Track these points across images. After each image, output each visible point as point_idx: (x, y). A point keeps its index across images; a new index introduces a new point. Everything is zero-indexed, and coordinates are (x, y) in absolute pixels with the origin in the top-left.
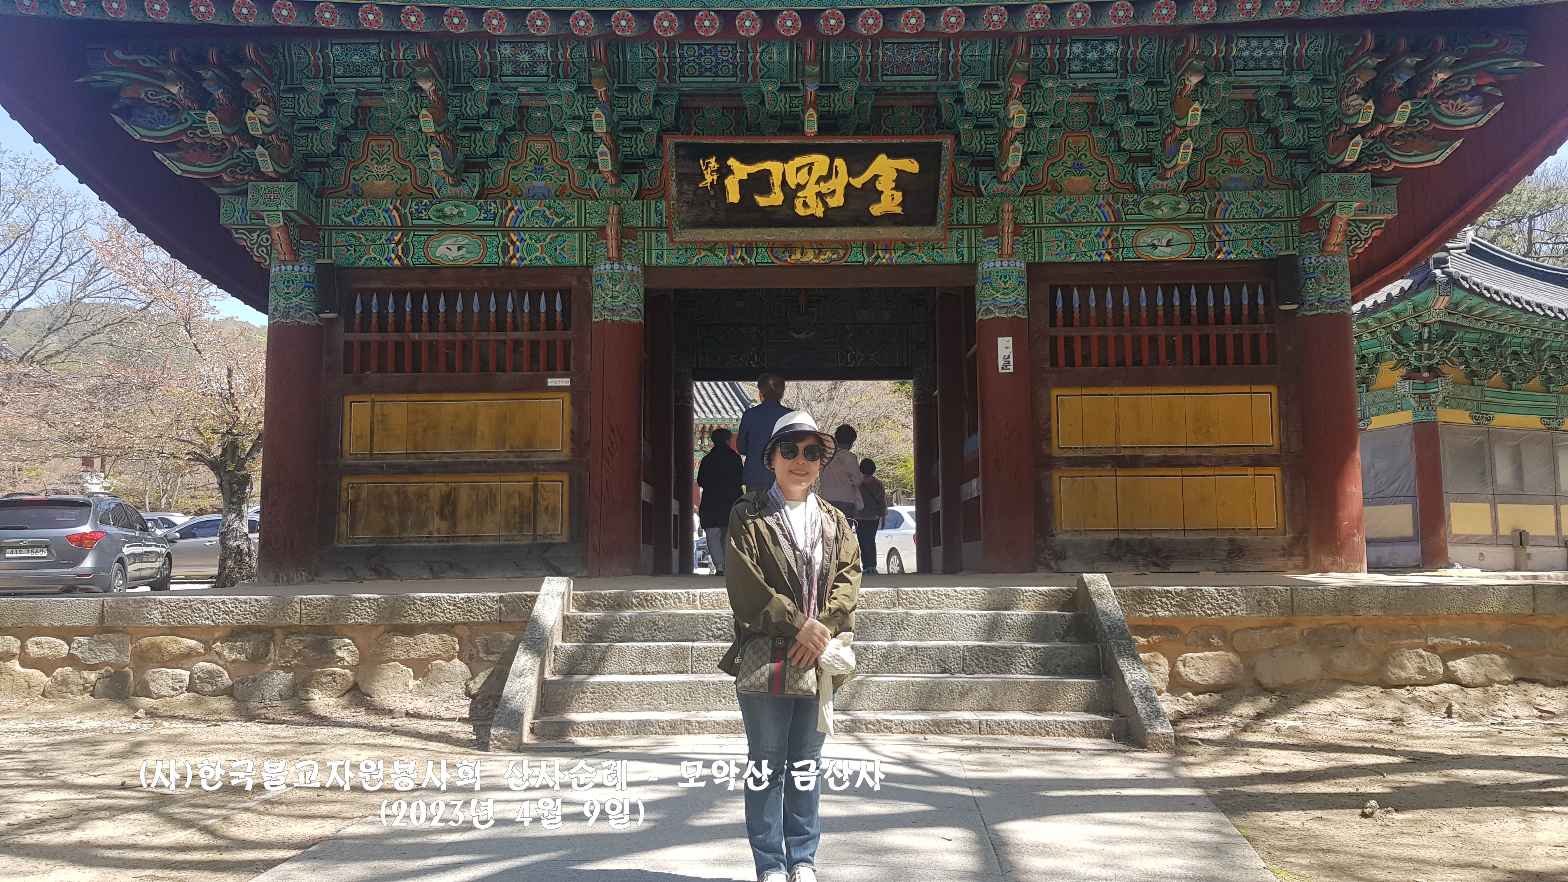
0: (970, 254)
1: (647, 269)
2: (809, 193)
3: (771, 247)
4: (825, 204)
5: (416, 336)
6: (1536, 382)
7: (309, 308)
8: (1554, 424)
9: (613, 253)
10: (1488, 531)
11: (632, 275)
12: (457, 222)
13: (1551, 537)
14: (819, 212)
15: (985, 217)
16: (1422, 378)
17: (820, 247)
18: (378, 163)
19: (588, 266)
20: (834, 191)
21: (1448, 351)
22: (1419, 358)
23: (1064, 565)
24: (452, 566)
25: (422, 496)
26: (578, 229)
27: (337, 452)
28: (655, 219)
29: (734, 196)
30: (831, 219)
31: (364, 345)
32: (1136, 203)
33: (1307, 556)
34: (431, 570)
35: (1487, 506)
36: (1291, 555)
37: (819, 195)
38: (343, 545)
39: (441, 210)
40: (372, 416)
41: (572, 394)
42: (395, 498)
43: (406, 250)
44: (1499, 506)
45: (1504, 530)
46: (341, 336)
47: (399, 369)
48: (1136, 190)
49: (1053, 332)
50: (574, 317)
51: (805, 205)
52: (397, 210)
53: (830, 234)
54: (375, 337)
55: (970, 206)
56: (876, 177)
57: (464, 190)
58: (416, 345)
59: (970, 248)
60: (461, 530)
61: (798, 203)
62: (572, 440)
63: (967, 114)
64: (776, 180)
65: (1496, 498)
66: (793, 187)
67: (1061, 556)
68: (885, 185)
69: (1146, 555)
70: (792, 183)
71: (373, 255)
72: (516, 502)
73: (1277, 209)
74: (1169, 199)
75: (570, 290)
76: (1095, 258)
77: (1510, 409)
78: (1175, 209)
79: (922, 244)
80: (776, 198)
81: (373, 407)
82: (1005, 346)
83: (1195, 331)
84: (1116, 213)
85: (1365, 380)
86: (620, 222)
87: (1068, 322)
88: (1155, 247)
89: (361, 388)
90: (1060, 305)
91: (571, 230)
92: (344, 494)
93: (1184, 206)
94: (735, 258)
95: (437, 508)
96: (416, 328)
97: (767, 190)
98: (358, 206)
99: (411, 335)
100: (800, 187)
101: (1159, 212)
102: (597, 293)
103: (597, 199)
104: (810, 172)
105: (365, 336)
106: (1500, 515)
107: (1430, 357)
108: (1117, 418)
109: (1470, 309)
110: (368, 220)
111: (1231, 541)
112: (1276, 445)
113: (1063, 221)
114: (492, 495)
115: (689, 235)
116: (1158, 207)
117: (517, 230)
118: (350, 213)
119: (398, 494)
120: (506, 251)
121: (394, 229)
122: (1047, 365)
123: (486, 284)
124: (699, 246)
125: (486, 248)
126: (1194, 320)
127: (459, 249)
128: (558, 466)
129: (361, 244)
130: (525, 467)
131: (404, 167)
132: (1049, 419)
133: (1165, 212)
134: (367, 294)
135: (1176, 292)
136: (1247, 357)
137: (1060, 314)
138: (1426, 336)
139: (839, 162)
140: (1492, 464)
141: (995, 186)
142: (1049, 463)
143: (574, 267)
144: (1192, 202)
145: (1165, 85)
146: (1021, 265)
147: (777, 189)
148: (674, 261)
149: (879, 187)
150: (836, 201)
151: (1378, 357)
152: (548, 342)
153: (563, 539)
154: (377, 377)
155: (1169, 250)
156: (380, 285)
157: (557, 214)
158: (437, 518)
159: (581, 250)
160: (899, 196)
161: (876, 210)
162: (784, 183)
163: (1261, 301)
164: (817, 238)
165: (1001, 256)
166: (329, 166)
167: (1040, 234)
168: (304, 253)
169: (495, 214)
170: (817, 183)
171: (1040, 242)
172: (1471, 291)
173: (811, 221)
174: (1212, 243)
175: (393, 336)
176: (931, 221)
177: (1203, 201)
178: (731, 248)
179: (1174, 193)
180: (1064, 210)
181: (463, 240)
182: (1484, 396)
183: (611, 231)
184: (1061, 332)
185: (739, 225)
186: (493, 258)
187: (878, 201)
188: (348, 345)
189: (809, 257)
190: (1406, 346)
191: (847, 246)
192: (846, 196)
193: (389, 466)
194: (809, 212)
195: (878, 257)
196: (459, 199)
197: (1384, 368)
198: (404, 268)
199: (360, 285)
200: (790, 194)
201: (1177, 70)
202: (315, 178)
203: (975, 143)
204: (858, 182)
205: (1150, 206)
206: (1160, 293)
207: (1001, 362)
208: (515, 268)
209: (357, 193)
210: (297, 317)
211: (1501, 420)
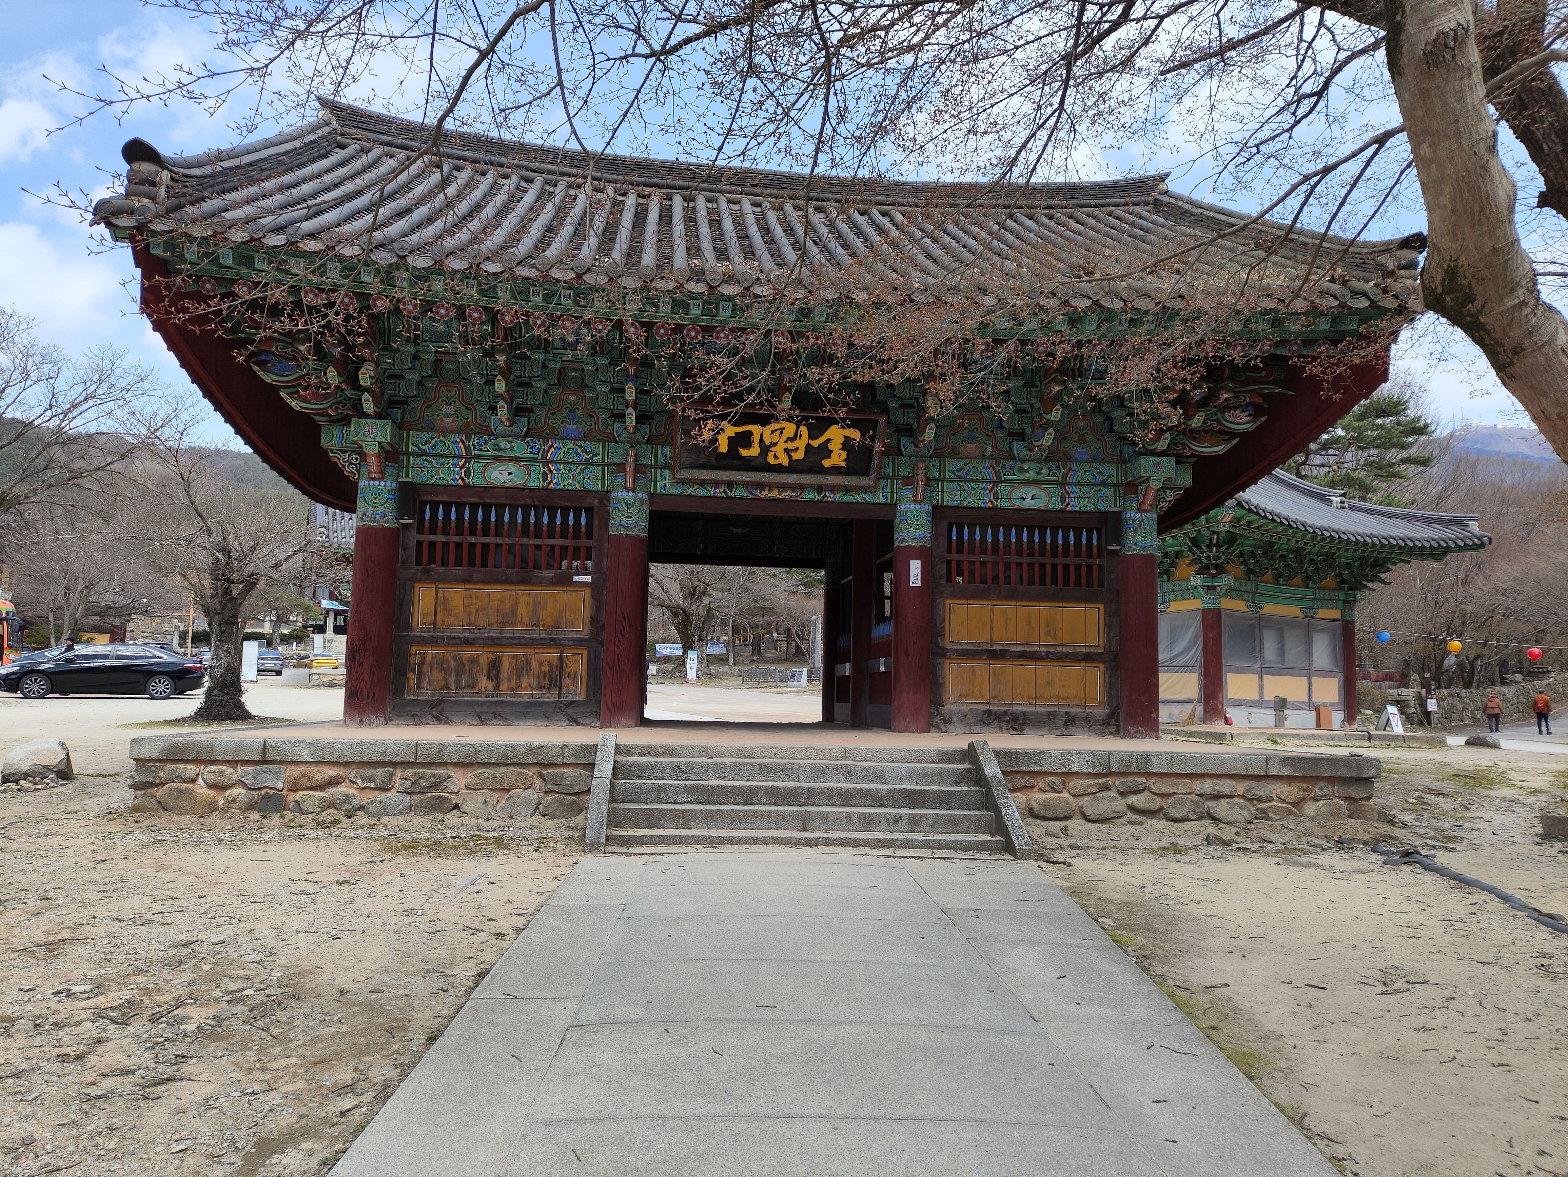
0: (892, 496)
1: (652, 495)
2: (779, 449)
3: (747, 485)
4: (790, 457)
5: (473, 539)
6: (1298, 580)
7: (391, 515)
8: (1311, 613)
9: (630, 485)
10: (1255, 696)
11: (642, 500)
12: (509, 454)
13: (1304, 703)
14: (785, 462)
15: (904, 472)
16: (1211, 574)
17: (783, 487)
18: (447, 404)
19: (607, 492)
20: (797, 449)
21: (1231, 554)
22: (1208, 558)
23: (951, 728)
24: (496, 716)
25: (474, 661)
26: (603, 464)
27: (409, 626)
28: (661, 460)
29: (723, 446)
30: (793, 468)
31: (432, 544)
32: (1012, 468)
33: (1118, 726)
34: (480, 718)
35: (1255, 677)
36: (1108, 724)
37: (786, 450)
38: (411, 697)
39: (498, 445)
40: (436, 599)
41: (593, 590)
42: (452, 663)
43: (467, 473)
44: (1265, 677)
45: (1269, 696)
46: (413, 537)
47: (459, 563)
48: (1012, 458)
49: (949, 557)
50: (595, 529)
51: (776, 457)
52: (463, 442)
53: (792, 478)
54: (441, 538)
55: (894, 463)
56: (829, 440)
57: (516, 429)
58: (472, 545)
59: (892, 493)
60: (504, 687)
61: (771, 455)
62: (591, 623)
63: (895, 396)
64: (756, 438)
65: (1264, 670)
66: (768, 443)
67: (948, 721)
68: (835, 446)
69: (1008, 722)
70: (767, 442)
71: (441, 475)
72: (546, 668)
73: (1109, 477)
74: (1034, 465)
75: (593, 508)
76: (981, 505)
77: (1277, 600)
78: (1038, 473)
79: (857, 489)
80: (755, 451)
81: (437, 592)
82: (915, 567)
83: (1048, 561)
84: (997, 474)
85: (1167, 572)
86: (636, 461)
87: (960, 551)
88: (1023, 499)
89: (428, 577)
90: (954, 538)
91: (597, 464)
92: (412, 658)
93: (1045, 471)
94: (720, 492)
95: (485, 671)
96: (473, 533)
97: (748, 445)
98: (432, 438)
99: (469, 538)
100: (774, 444)
101: (1027, 475)
102: (614, 513)
103: (617, 442)
104: (781, 433)
105: (432, 538)
106: (1265, 683)
107: (1217, 558)
108: (992, 622)
109: (1249, 523)
110: (440, 450)
111: (1067, 714)
112: (1102, 645)
113: (960, 477)
114: (528, 663)
115: (684, 474)
116: (1027, 471)
117: (553, 462)
118: (426, 443)
119: (455, 660)
120: (545, 477)
121: (460, 457)
122: (944, 581)
123: (528, 502)
124: (692, 482)
125: (529, 475)
126: (1048, 553)
127: (509, 474)
128: (579, 643)
129: (433, 467)
130: (553, 642)
131: (467, 409)
132: (944, 621)
133: (1031, 475)
134: (435, 505)
135: (1037, 532)
136: (1084, 582)
137: (954, 544)
138: (1215, 541)
139: (804, 430)
140: (1261, 643)
141: (911, 449)
142: (943, 653)
143: (597, 492)
144: (1050, 469)
145: (1036, 386)
146: (928, 508)
147: (756, 445)
148: (674, 491)
149: (830, 447)
150: (799, 455)
151: (1178, 554)
152: (574, 547)
153: (581, 698)
154: (441, 569)
155: (1033, 502)
156: (445, 499)
157: (586, 452)
158: (485, 679)
159: (603, 479)
160: (844, 454)
161: (827, 463)
162: (761, 440)
163: (1095, 542)
164: (782, 481)
165: (915, 501)
166: (408, 404)
167: (943, 486)
168: (389, 471)
169: (539, 450)
170: (786, 442)
171: (942, 492)
172: (1250, 510)
173: (779, 469)
174: (1063, 499)
175: (456, 539)
176: (866, 473)
177: (1058, 468)
178: (717, 484)
179: (1038, 461)
180: (961, 469)
181: (512, 467)
182: (1257, 589)
183: (630, 468)
184: (954, 557)
185: (724, 468)
186: (536, 482)
187: (830, 457)
188: (420, 544)
189: (775, 494)
190: (1199, 548)
191: (802, 488)
192: (806, 452)
193: (449, 638)
194: (777, 462)
195: (825, 496)
196: (511, 436)
197: (1182, 563)
198: (466, 486)
199: (429, 498)
200: (765, 449)
201: (1045, 378)
202: (398, 413)
203: (900, 418)
204: (815, 443)
205: (1022, 470)
206: (1025, 533)
207: (912, 579)
208: (551, 490)
209: (431, 428)
210: (382, 522)
211: (1270, 609)
